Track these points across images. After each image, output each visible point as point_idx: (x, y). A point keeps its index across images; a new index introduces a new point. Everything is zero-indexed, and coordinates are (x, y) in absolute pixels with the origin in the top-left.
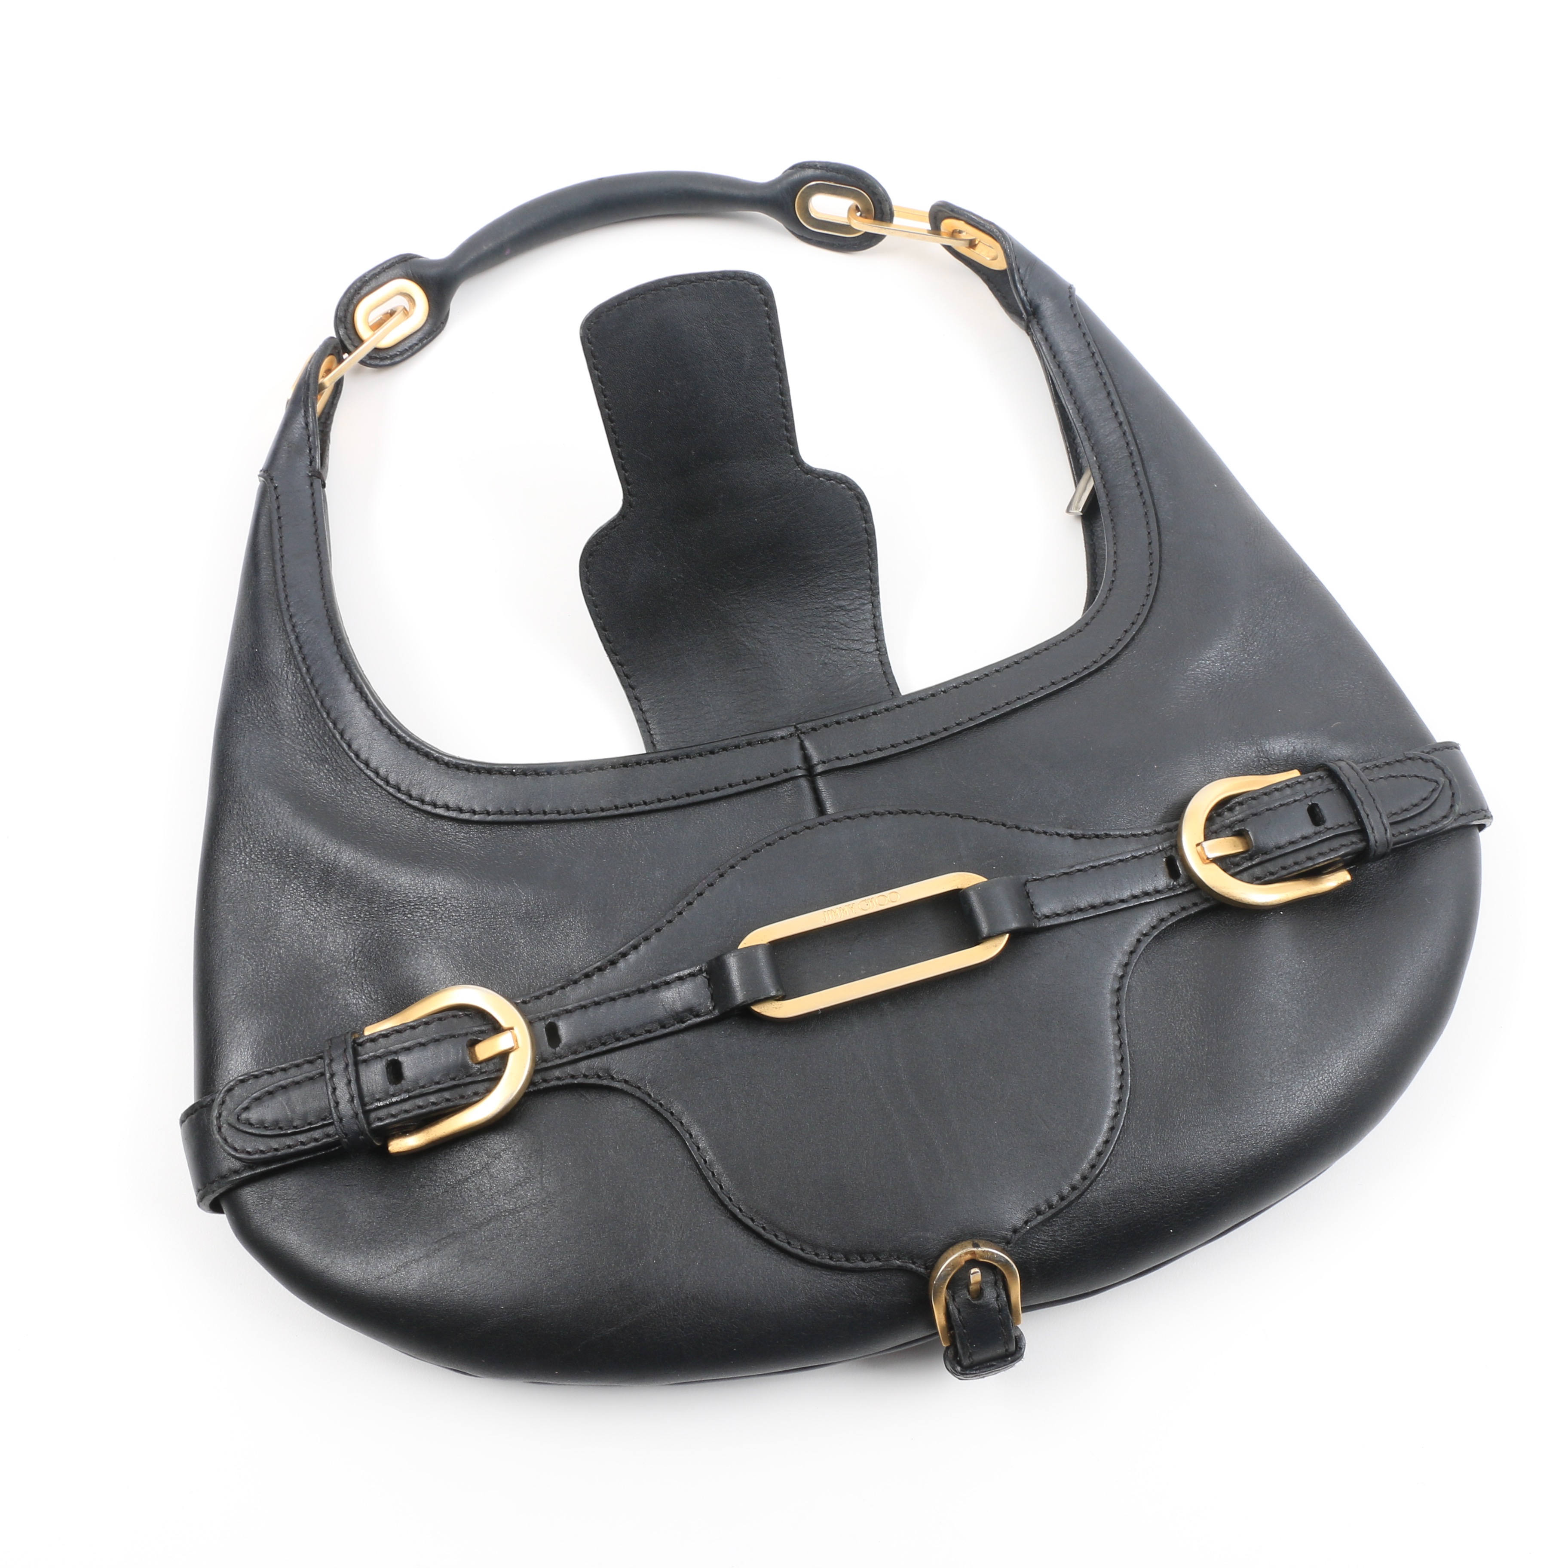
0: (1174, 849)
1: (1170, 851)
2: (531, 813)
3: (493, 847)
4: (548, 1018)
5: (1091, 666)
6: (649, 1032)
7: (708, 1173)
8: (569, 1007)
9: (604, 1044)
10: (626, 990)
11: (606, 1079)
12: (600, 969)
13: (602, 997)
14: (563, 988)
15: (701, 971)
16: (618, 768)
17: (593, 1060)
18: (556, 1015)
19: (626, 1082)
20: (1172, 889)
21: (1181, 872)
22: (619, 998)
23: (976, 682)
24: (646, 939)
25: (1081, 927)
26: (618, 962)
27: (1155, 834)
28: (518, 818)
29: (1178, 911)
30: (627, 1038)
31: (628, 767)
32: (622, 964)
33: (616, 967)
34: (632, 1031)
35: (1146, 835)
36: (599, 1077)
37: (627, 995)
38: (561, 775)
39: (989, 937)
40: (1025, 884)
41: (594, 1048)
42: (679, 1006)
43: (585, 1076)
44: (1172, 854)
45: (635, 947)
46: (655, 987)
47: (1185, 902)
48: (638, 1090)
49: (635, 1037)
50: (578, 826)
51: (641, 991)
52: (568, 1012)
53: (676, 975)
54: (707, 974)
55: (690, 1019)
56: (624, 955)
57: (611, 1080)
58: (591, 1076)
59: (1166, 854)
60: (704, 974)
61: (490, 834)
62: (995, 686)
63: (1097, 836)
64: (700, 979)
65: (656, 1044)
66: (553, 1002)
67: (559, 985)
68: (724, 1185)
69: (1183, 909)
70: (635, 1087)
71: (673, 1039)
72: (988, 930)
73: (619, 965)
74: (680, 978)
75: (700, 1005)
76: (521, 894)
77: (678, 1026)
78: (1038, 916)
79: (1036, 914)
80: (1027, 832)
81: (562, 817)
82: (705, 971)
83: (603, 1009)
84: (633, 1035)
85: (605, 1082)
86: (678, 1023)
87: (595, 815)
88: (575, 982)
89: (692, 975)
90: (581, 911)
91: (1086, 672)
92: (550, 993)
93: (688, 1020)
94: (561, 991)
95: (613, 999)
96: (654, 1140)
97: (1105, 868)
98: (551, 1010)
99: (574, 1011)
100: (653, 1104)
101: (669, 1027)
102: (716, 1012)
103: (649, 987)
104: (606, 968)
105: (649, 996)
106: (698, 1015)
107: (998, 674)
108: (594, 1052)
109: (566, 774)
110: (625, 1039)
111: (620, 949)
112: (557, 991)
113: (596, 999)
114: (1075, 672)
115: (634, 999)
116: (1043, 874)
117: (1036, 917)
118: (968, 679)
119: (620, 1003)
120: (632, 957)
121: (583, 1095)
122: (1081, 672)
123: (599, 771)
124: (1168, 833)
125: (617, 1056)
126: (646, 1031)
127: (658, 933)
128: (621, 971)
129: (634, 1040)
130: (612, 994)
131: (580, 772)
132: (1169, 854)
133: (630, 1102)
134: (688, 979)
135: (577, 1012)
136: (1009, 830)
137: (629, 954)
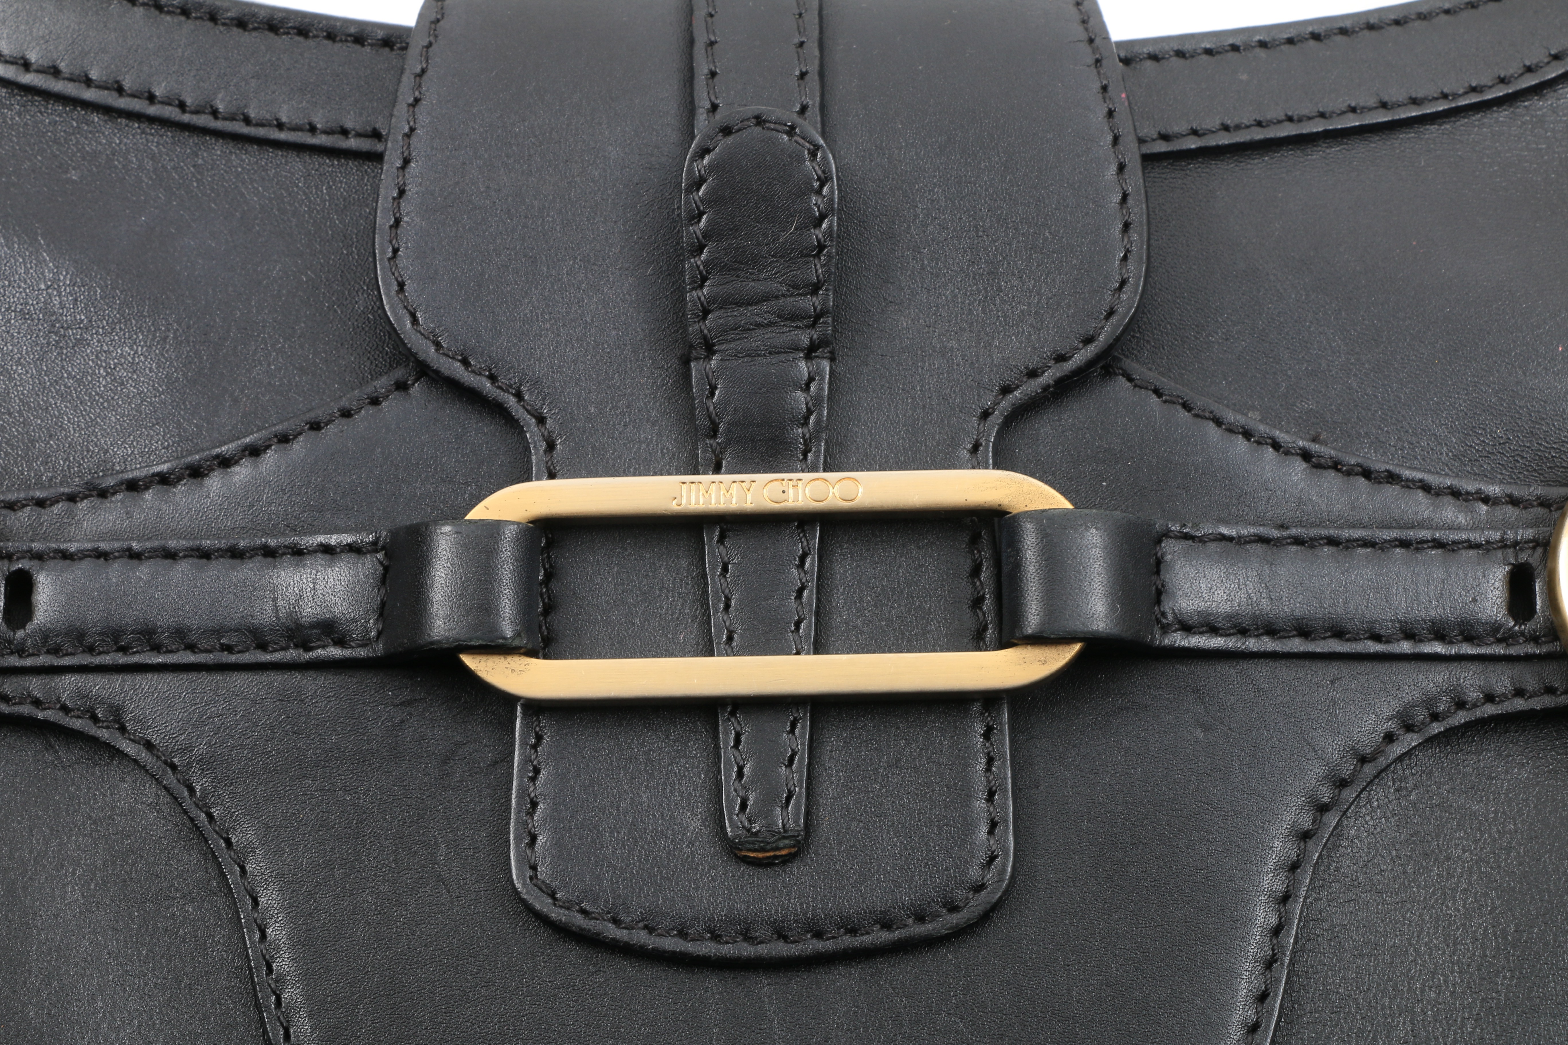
0: (1540, 550)
1: (1529, 552)
2: (120, 90)
3: (18, 144)
4: (18, 559)
5: (1491, 87)
6: (229, 649)
7: (269, 997)
8: (73, 547)
9: (124, 650)
10: (207, 543)
11: (107, 728)
12: (164, 480)
13: (148, 545)
14: (72, 498)
15: (374, 546)
16: (341, 41)
17: (91, 677)
18: (39, 557)
19: (149, 746)
20: (1507, 638)
21: (1538, 607)
22: (185, 557)
23: (1205, 57)
24: (284, 439)
25: (1261, 671)
26: (207, 475)
27: (1507, 503)
28: (89, 95)
29: (1504, 695)
30: (178, 650)
31: (363, 45)
32: (215, 482)
33: (202, 485)
34: (193, 638)
35: (1486, 500)
36: (95, 719)
37: (205, 555)
38: (210, 24)
39: (1038, 640)
40: (1159, 541)
41: (100, 653)
42: (309, 611)
43: (65, 709)
44: (1531, 560)
45: (254, 452)
46: (269, 553)
47: (1530, 679)
48: (170, 771)
49: (195, 652)
50: (219, 148)
51: (236, 554)
52: (65, 556)
53: (321, 539)
54: (386, 554)
55: (324, 647)
56: (225, 462)
57: (118, 734)
58: (76, 713)
59: (1516, 556)
60: (380, 556)
61: (19, 114)
62: (1244, 77)
63: (1367, 474)
64: (369, 566)
65: (239, 680)
66: (42, 524)
67: (67, 490)
68: (294, 1032)
69: (1519, 693)
70: (165, 762)
71: (277, 679)
72: (1042, 623)
73: (207, 482)
74: (327, 550)
75: (355, 620)
76: (47, 265)
77: (292, 654)
78: (1164, 621)
79: (1164, 614)
80: (1206, 422)
81: (186, 118)
82: (383, 548)
83: (144, 571)
84: (191, 647)
85: (104, 734)
86: (296, 646)
87: (261, 132)
88: (103, 494)
89: (353, 549)
90: (166, 337)
91: (1474, 99)
92: (41, 503)
93: (318, 647)
94: (66, 504)
95: (170, 555)
96: (177, 890)
97: (1361, 551)
98: (33, 541)
99: (80, 559)
100: (194, 812)
101: (275, 651)
102: (380, 649)
103: (257, 549)
104: (179, 479)
105: (251, 569)
106: (341, 642)
107: (1261, 53)
108: (97, 660)
109: (224, 24)
110: (171, 652)
111: (220, 446)
112: (58, 502)
113: (135, 545)
114: (1446, 90)
115: (216, 569)
116: (1207, 529)
117: (1158, 621)
118: (1188, 47)
119: (183, 568)
120: (242, 472)
121: (53, 747)
122: (1460, 96)
123: (297, 38)
124: (1540, 511)
125: (145, 681)
126: (222, 645)
127: (313, 434)
128: (208, 496)
129: (190, 658)
130: (172, 544)
131: (255, 29)
132: (1523, 557)
133: (150, 790)
134: (343, 556)
135: (86, 564)
136: (1166, 406)
137: (237, 462)
